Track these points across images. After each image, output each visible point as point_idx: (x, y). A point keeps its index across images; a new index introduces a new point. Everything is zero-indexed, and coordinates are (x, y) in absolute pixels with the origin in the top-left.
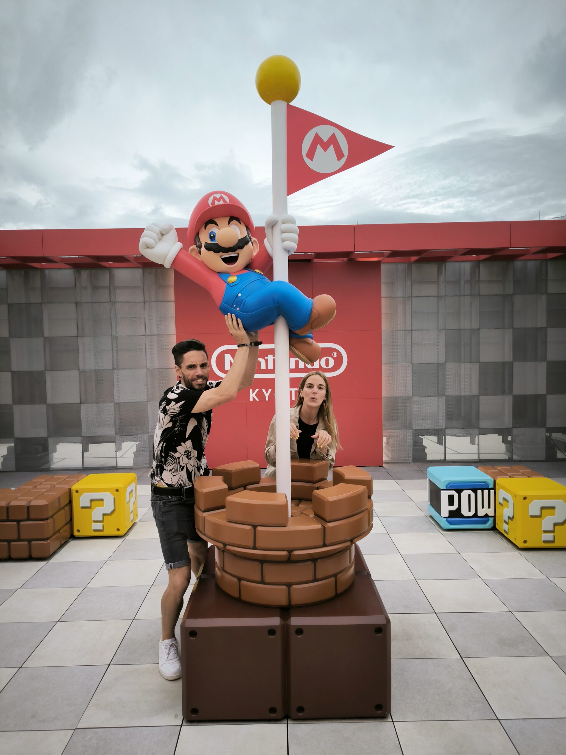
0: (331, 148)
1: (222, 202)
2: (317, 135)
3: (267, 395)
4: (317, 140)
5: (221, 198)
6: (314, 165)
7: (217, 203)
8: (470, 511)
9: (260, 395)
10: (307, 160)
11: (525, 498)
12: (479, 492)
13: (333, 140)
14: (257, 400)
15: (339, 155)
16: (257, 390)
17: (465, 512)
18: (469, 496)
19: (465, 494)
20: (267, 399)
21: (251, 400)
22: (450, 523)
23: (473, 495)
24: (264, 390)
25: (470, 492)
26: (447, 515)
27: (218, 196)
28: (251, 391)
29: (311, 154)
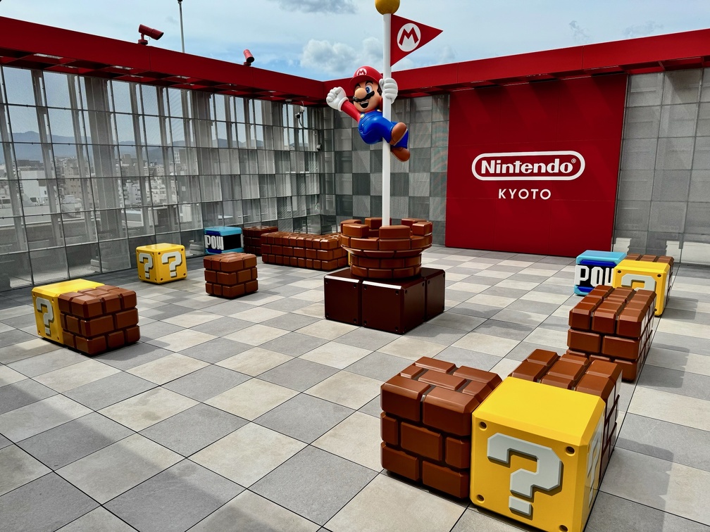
0: (412, 36)
1: (363, 74)
2: (404, 31)
3: (512, 194)
4: (405, 32)
5: (363, 71)
6: (403, 48)
7: (360, 74)
8: (598, 283)
9: (507, 194)
10: (399, 45)
11: (619, 272)
12: (607, 269)
13: (413, 31)
14: (504, 197)
15: (416, 39)
16: (505, 190)
17: (594, 283)
18: (599, 271)
19: (595, 269)
20: (512, 197)
21: (500, 197)
22: (582, 290)
23: (601, 271)
24: (510, 190)
25: (600, 269)
26: (579, 284)
27: (361, 70)
28: (500, 190)
29: (401, 42)
